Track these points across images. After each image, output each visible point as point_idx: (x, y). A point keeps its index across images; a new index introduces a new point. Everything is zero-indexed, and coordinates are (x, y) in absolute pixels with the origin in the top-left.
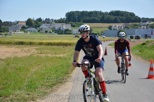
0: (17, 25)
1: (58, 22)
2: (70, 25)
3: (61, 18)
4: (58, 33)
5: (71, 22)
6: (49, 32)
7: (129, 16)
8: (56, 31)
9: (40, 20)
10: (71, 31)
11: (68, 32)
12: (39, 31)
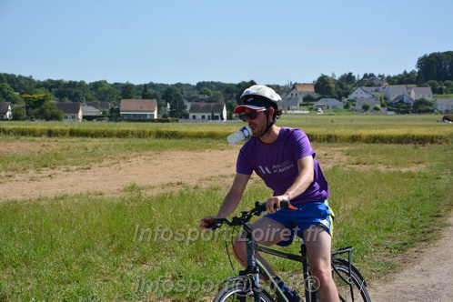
0: (294, 92)
1: (396, 81)
2: (429, 89)
3: (405, 72)
4: (396, 111)
5: (432, 81)
6: (372, 108)
8: (390, 104)
9: (349, 78)
10: (431, 104)
11: (422, 108)
12: (346, 107)
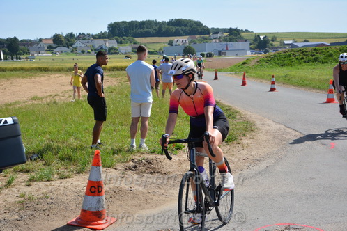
0: (41, 43)
1: (97, 37)
2: (115, 41)
3: (101, 32)
5: (116, 37)
6: (86, 52)
7: (194, 26)
8: (96, 50)
9: (71, 35)
10: (117, 50)
11: (113, 51)
12: (72, 51)
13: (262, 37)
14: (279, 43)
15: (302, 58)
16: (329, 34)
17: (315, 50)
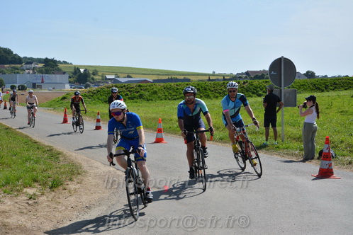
7: (3, 54)
13: (82, 70)
14: (100, 78)
15: (127, 95)
16: (152, 70)
17: (139, 86)
